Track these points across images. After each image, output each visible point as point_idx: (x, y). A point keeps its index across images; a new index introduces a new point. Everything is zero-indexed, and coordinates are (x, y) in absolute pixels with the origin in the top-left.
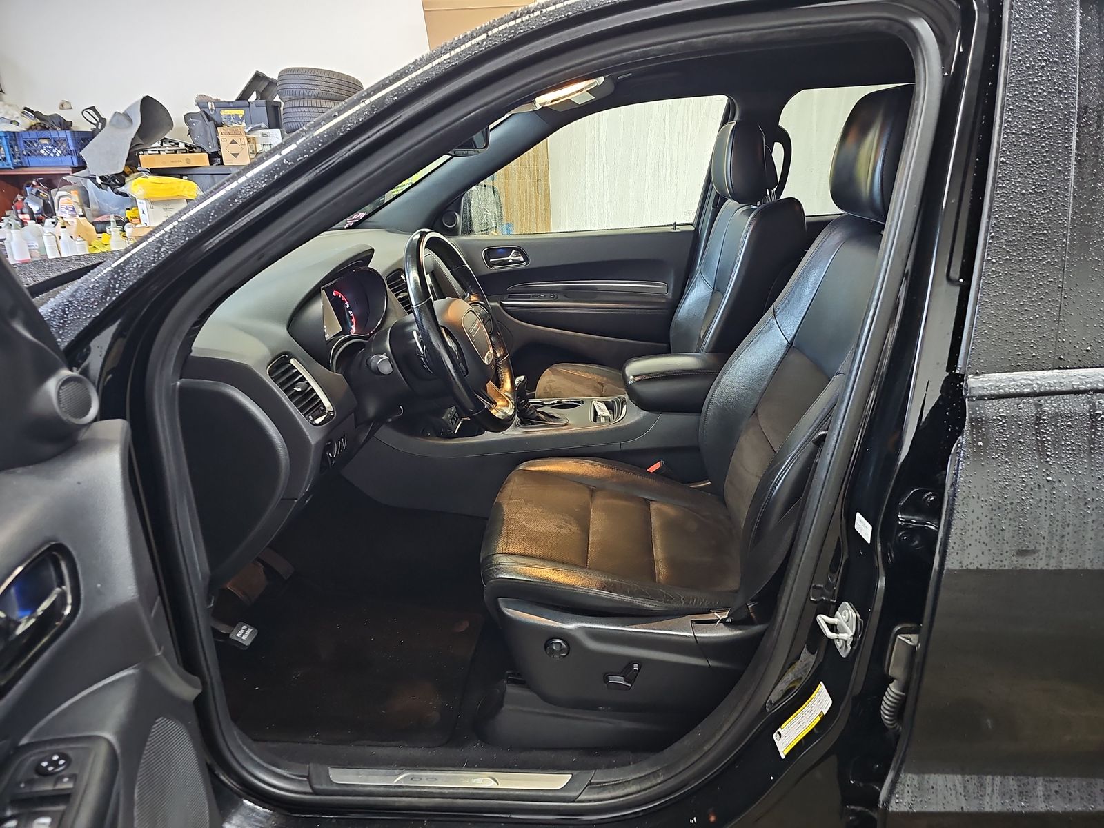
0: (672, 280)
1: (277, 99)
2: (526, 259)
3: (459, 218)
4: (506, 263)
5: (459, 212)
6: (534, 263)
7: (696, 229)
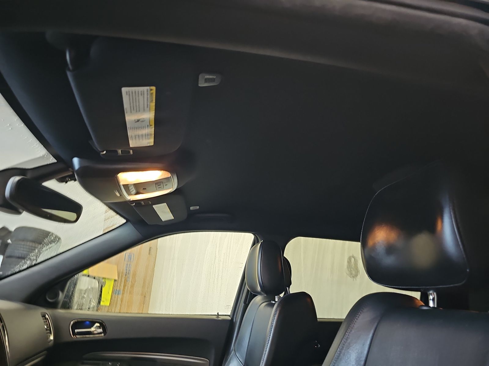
0: (213, 357)
1: (9, 241)
2: (105, 331)
3: (61, 296)
4: (90, 333)
5: (63, 291)
6: (111, 335)
7: (232, 319)
